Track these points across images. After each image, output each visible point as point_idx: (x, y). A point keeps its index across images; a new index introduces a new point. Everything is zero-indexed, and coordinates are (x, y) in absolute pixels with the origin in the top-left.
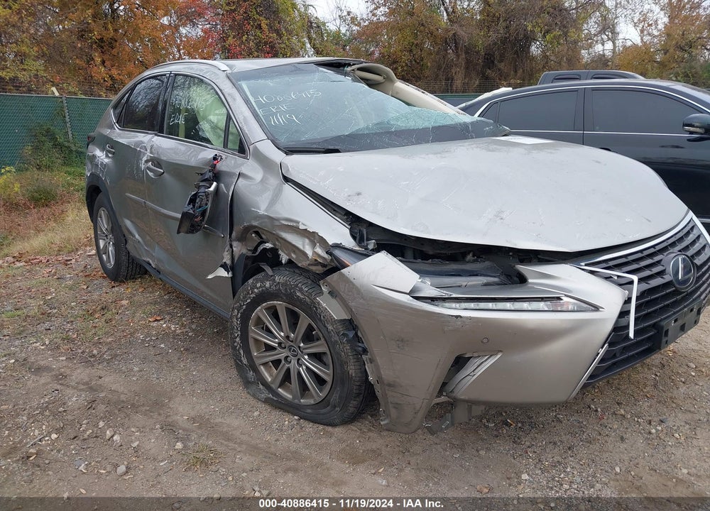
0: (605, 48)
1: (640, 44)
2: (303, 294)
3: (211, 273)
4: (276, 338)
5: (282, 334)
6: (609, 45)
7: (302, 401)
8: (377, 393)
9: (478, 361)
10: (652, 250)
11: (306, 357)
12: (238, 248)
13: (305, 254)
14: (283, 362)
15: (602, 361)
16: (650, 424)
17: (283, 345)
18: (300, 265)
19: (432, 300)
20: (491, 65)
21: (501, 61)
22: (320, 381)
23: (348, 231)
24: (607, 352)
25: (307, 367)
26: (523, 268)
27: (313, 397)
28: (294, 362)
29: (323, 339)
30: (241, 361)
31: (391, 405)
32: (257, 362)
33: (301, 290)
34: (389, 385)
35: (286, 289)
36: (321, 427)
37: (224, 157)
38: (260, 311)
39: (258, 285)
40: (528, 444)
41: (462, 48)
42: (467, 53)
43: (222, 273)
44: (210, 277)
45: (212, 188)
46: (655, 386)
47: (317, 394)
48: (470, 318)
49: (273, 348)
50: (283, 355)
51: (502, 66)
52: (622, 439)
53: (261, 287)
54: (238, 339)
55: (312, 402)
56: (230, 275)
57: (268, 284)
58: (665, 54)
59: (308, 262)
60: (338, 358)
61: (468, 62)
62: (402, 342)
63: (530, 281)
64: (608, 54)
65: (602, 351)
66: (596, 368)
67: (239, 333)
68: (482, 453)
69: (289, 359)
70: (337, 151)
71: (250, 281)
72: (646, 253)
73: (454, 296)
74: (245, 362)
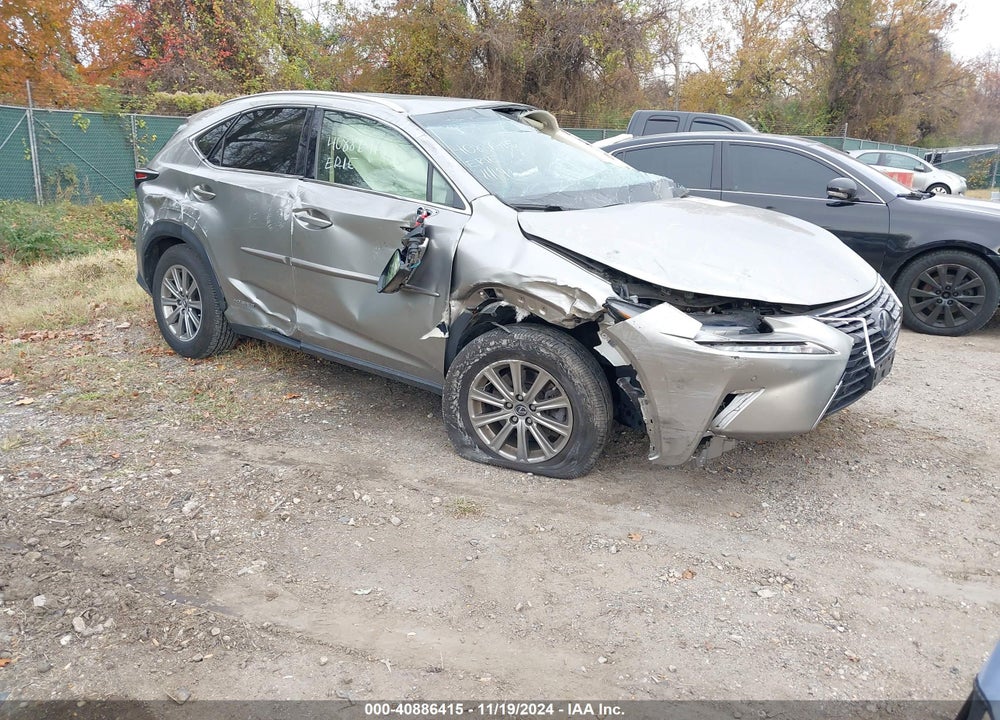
0: (665, 73)
1: (708, 72)
2: (547, 350)
3: (426, 333)
4: (503, 397)
5: (512, 394)
6: (671, 70)
7: (529, 460)
8: (648, 432)
9: (743, 398)
10: (863, 306)
11: (539, 414)
12: (456, 307)
13: (560, 310)
14: (509, 422)
15: (836, 397)
16: (848, 463)
17: (509, 405)
18: (550, 321)
19: (712, 344)
20: (534, 87)
21: (546, 84)
22: (553, 437)
23: (610, 287)
24: (841, 389)
25: (539, 425)
26: (768, 319)
27: (543, 454)
28: (522, 421)
29: (564, 394)
30: (456, 425)
31: (663, 441)
32: (476, 425)
33: (545, 346)
34: (665, 422)
35: (528, 347)
36: (559, 480)
37: (433, 211)
38: (489, 372)
39: (492, 343)
40: (755, 483)
41: (497, 62)
42: (503, 69)
43: (437, 333)
44: (425, 337)
45: (425, 245)
46: (842, 437)
47: (548, 451)
48: (746, 359)
49: (499, 409)
50: (507, 416)
51: (548, 90)
52: (830, 475)
53: (495, 345)
54: (455, 402)
55: (542, 459)
56: (447, 335)
57: (504, 342)
58: (739, 86)
59: (564, 317)
60: (582, 412)
61: (505, 82)
62: (682, 382)
63: (775, 330)
64: (671, 82)
65: (837, 387)
66: (833, 402)
67: (458, 395)
68: (720, 491)
69: (515, 419)
70: (558, 209)
71: (480, 339)
72: (860, 308)
73: (732, 340)
74: (461, 425)
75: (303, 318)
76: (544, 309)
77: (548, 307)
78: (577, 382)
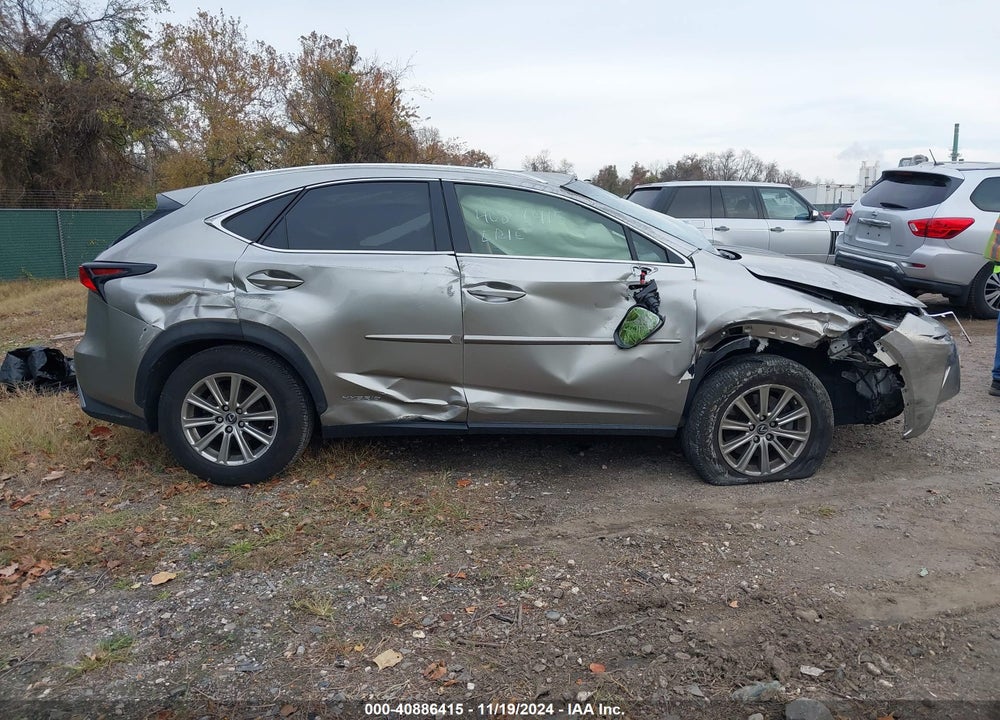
4: (749, 421)
13: (815, 333)
17: (752, 427)
18: (802, 344)
28: (763, 438)
29: (805, 405)
31: (915, 418)
32: (725, 453)
34: (918, 403)
38: (740, 401)
39: (748, 374)
47: (788, 458)
49: (744, 433)
50: (751, 437)
53: (751, 375)
55: (783, 467)
56: (693, 377)
67: (713, 428)
74: (714, 455)
75: (474, 396)
76: (796, 336)
77: (800, 332)
78: (819, 391)
